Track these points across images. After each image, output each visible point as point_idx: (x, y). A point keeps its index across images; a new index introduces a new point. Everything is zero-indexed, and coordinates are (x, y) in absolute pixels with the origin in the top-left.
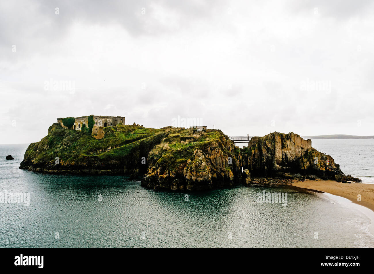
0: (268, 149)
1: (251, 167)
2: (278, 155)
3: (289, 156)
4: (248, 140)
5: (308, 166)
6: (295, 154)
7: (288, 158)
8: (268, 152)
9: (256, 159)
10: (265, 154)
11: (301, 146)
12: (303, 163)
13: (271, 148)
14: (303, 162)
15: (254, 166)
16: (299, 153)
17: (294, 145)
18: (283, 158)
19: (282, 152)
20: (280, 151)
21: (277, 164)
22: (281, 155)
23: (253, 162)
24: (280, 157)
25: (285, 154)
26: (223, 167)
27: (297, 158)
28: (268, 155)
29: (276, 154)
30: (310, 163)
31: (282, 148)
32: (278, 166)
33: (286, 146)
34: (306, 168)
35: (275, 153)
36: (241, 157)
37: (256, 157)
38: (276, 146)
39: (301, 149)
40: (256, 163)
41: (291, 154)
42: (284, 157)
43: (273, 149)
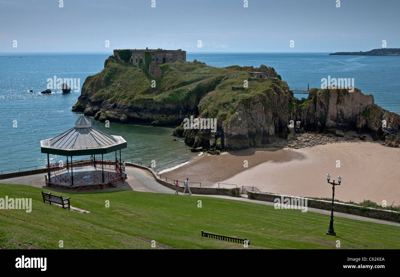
0: (321, 104)
1: (304, 121)
2: (333, 111)
3: (345, 112)
4: (308, 91)
5: (363, 124)
6: (353, 110)
7: (344, 114)
8: (321, 107)
9: (311, 113)
10: (318, 109)
11: (361, 102)
12: (360, 121)
13: (324, 103)
14: (360, 119)
15: (308, 121)
16: (357, 109)
17: (352, 100)
18: (337, 114)
19: (337, 107)
20: (335, 107)
21: (332, 120)
22: (335, 111)
23: (307, 116)
24: (334, 113)
25: (341, 110)
26: (262, 122)
27: (355, 115)
28: (321, 110)
29: (330, 109)
30: (367, 121)
31: (337, 103)
32: (332, 122)
33: (342, 101)
34: (360, 126)
35: (328, 108)
36: (295, 110)
37: (311, 111)
38: (330, 101)
39: (360, 105)
40: (311, 117)
41: (347, 110)
42: (339, 113)
43: (326, 104)
